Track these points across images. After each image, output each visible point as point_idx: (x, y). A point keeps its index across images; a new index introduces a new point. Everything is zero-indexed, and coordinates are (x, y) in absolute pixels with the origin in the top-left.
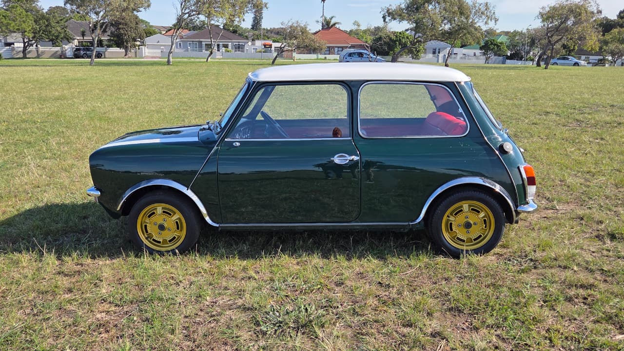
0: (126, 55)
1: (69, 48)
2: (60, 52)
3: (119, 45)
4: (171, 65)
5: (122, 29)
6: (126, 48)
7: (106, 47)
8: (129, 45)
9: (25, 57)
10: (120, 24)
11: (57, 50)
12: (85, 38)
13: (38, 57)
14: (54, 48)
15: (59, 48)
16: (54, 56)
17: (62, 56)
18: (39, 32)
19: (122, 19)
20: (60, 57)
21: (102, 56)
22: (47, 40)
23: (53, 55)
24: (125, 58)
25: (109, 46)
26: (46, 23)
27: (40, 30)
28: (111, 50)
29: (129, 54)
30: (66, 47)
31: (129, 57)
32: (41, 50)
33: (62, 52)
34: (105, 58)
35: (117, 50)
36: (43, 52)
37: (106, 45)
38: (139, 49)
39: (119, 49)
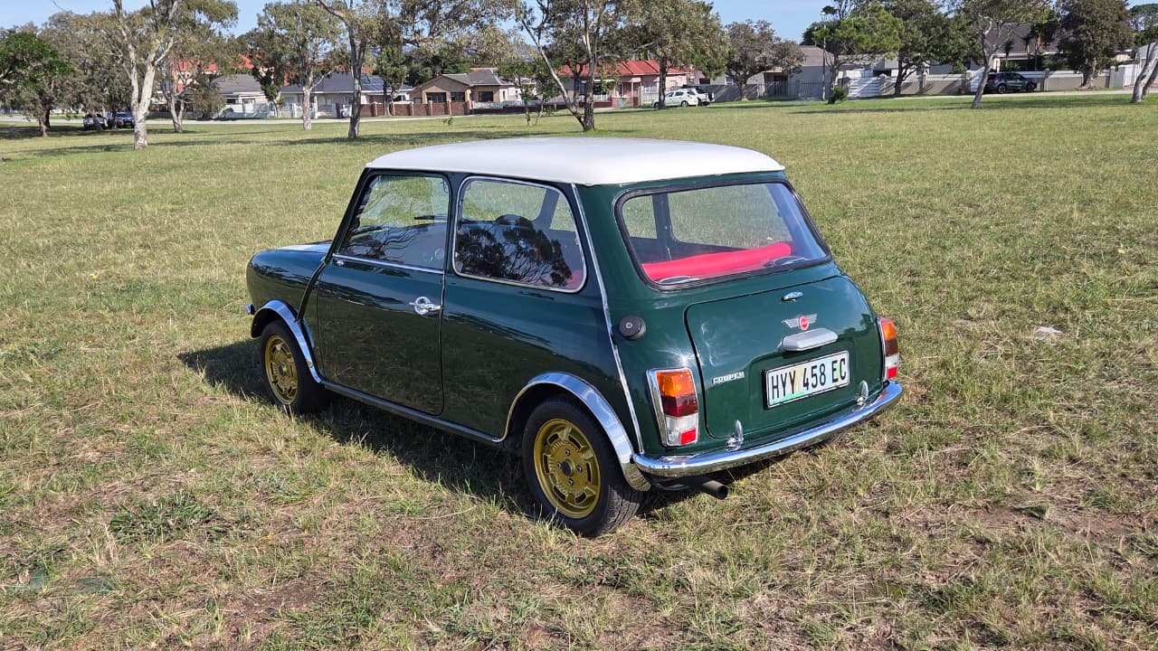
0: (1083, 85)
1: (975, 75)
2: (960, 83)
3: (1073, 66)
4: (1139, 103)
5: (1084, 32)
6: (1087, 72)
7: (1048, 69)
8: (1095, 63)
9: (897, 94)
10: (1082, 21)
11: (955, 79)
12: (1010, 55)
13: (921, 93)
14: (950, 75)
15: (960, 75)
16: (951, 90)
17: (963, 89)
18: (926, 49)
19: (1087, 13)
20: (959, 93)
21: (1036, 87)
22: (938, 63)
23: (946, 89)
24: (1081, 90)
25: (1054, 68)
26: (942, 32)
27: (928, 46)
28: (1057, 74)
29: (1092, 82)
30: (972, 73)
31: (1090, 89)
32: (927, 79)
33: (964, 82)
34: (1042, 90)
35: (1069, 74)
36: (930, 85)
37: (1049, 66)
38: (1117, 70)
39: (1072, 72)
